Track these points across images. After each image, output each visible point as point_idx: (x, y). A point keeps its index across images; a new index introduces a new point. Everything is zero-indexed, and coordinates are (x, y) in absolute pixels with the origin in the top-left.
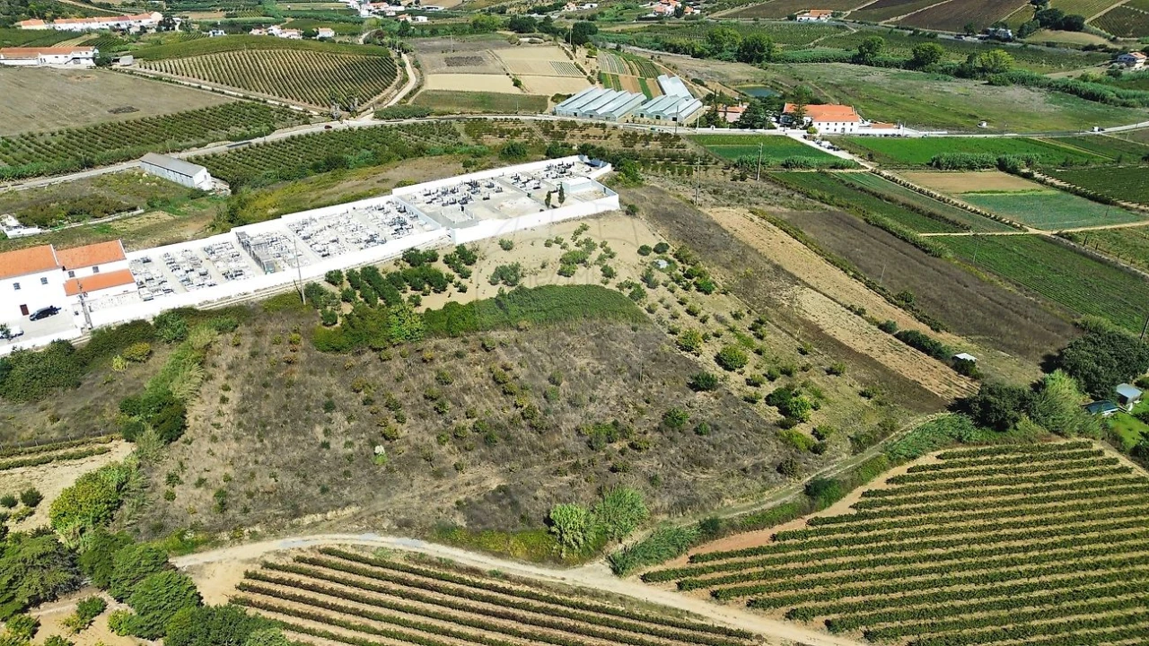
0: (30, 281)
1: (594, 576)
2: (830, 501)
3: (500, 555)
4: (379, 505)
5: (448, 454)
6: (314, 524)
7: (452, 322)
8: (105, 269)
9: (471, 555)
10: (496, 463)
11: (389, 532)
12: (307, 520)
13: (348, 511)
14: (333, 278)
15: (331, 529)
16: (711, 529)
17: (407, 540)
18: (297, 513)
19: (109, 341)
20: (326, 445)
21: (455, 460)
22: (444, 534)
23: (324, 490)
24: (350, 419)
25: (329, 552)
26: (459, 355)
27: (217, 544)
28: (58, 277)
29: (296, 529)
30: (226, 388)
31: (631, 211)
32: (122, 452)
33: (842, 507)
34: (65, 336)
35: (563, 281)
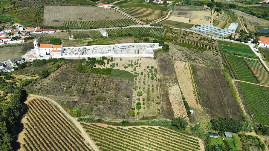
0: (47, 49)
1: (74, 120)
2: (125, 126)
3: (66, 111)
4: (58, 97)
5: (75, 93)
6: (49, 96)
7: (98, 71)
8: (58, 49)
9: (63, 109)
10: (80, 97)
12: (48, 95)
13: (54, 96)
14: (89, 58)
15: (50, 98)
16: (99, 121)
17: (57, 103)
18: (47, 94)
19: (51, 60)
20: (61, 85)
21: (75, 94)
22: (62, 104)
23: (54, 92)
24: (68, 82)
25: (46, 101)
26: (94, 77)
27: (35, 94)
28: (51, 49)
29: (46, 96)
30: (58, 72)
31: (155, 58)
32: (38, 77)
33: (126, 128)
34: (45, 58)
35: (124, 69)
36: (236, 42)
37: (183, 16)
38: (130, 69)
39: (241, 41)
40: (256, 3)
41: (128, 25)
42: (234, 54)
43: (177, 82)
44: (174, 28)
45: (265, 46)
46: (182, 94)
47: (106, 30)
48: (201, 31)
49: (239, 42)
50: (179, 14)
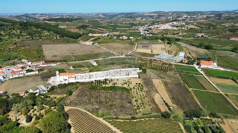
0: (65, 76)
1: (101, 119)
2: (134, 120)
3: (93, 114)
4: (85, 107)
5: (95, 103)
6: (78, 107)
7: (105, 89)
8: (72, 76)
9: (90, 114)
10: (99, 105)
11: (84, 109)
12: (77, 106)
13: (81, 106)
14: (95, 81)
15: (79, 108)
16: (117, 118)
17: (85, 111)
18: (76, 105)
19: (70, 84)
20: (83, 99)
21: (95, 104)
22: (89, 111)
23: (80, 104)
24: (87, 97)
25: (77, 110)
26: (103, 93)
27: (69, 106)
28: (68, 76)
29: (76, 107)
30: (78, 91)
31: (139, 78)
32: (65, 95)
33: (135, 121)
34: (65, 83)
35: (122, 86)
36: (186, 65)
37: (146, 48)
38: (125, 86)
39: (189, 64)
40: (193, 37)
41: (109, 57)
42: (187, 73)
43: (157, 92)
44: (142, 57)
45: (205, 67)
46: (162, 99)
47: (94, 61)
48: (162, 58)
49: (188, 65)
50: (143, 47)
